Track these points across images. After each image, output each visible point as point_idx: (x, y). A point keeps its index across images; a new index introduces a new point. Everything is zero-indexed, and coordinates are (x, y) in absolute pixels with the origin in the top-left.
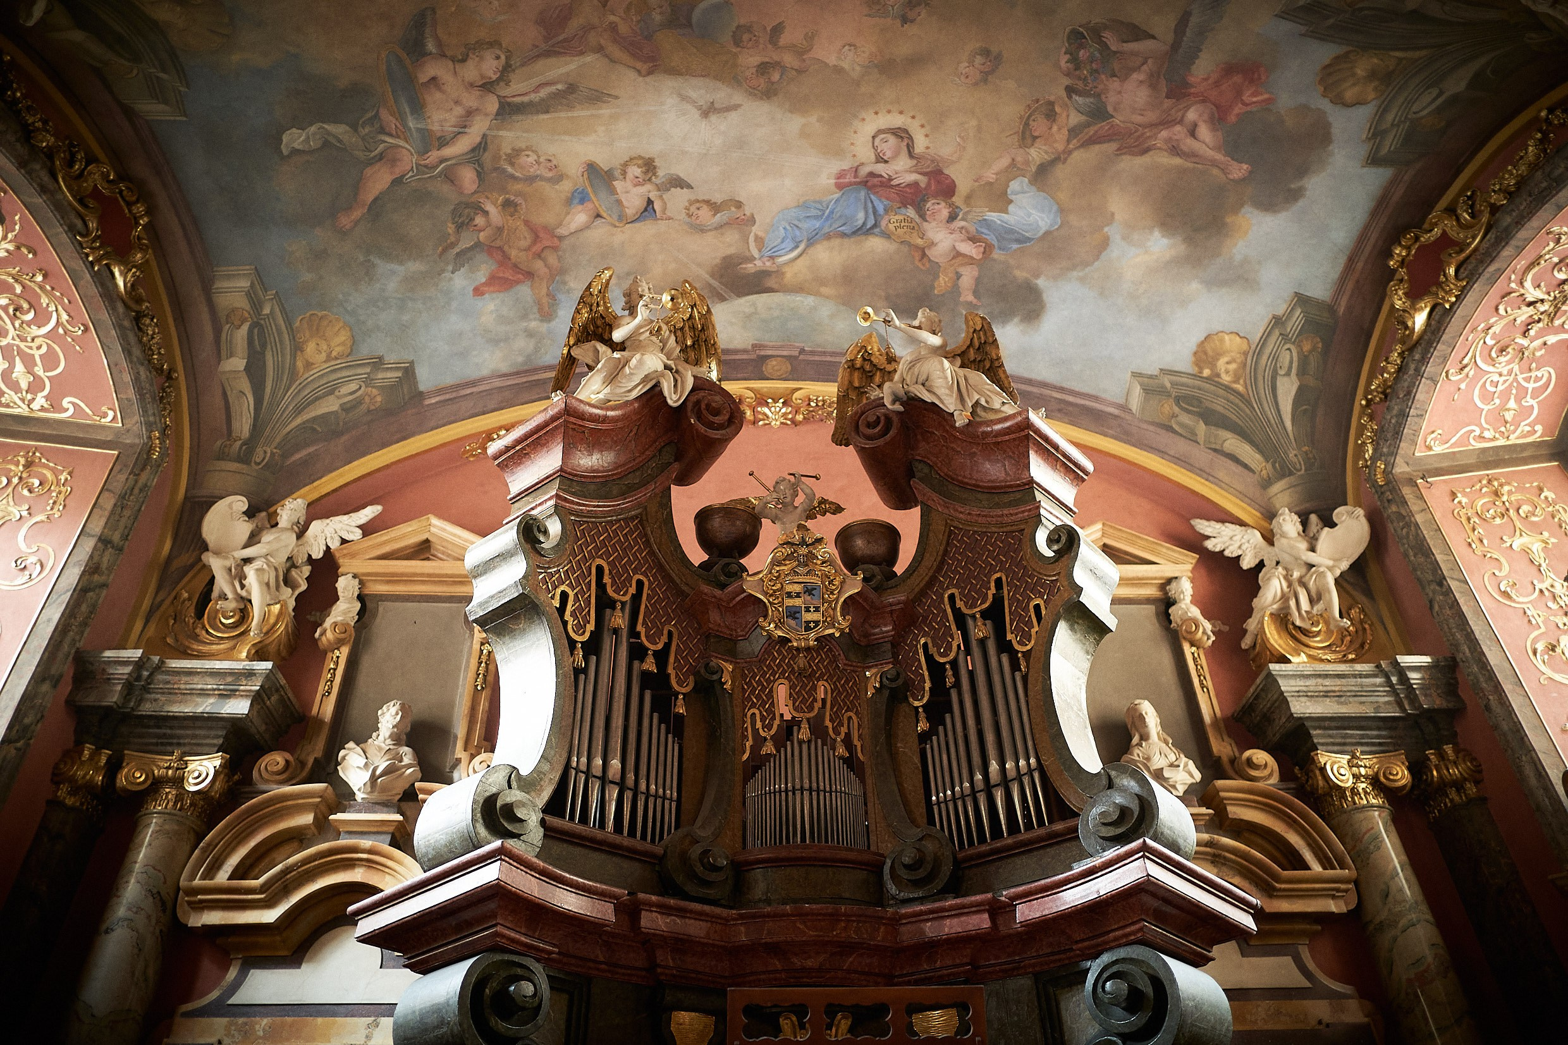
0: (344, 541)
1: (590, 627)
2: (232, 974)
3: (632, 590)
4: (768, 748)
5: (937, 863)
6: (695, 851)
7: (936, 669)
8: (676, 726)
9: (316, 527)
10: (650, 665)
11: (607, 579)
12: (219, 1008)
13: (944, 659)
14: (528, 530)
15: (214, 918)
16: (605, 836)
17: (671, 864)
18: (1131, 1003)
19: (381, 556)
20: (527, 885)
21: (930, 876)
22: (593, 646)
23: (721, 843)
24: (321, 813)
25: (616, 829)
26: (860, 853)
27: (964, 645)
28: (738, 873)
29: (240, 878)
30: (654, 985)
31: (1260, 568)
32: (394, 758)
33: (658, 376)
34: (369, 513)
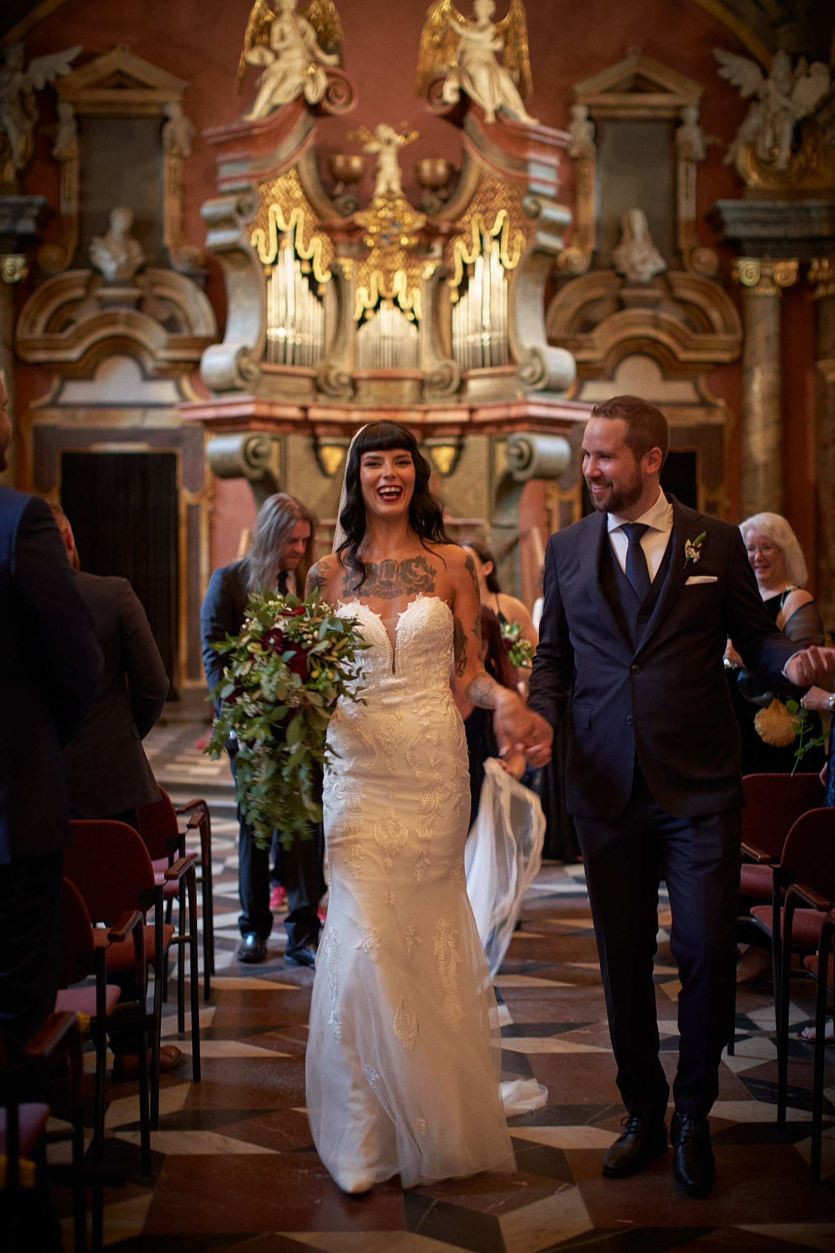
0: (58, 76)
1: (273, 251)
2: (56, 384)
3: (294, 221)
4: (370, 314)
5: (451, 379)
6: (333, 374)
7: (465, 266)
8: (320, 299)
9: (35, 65)
10: (306, 269)
12: (54, 404)
13: (469, 260)
14: (240, 210)
15: (41, 356)
16: (288, 368)
17: (321, 381)
18: (521, 456)
19: (89, 87)
20: (264, 410)
21: (448, 386)
22: (275, 263)
23: (344, 366)
24: (89, 286)
25: (293, 363)
26: (412, 372)
27: (482, 253)
28: (354, 383)
29: (47, 329)
30: (315, 437)
31: (754, 98)
32: (128, 251)
33: (303, 85)
34: (74, 52)
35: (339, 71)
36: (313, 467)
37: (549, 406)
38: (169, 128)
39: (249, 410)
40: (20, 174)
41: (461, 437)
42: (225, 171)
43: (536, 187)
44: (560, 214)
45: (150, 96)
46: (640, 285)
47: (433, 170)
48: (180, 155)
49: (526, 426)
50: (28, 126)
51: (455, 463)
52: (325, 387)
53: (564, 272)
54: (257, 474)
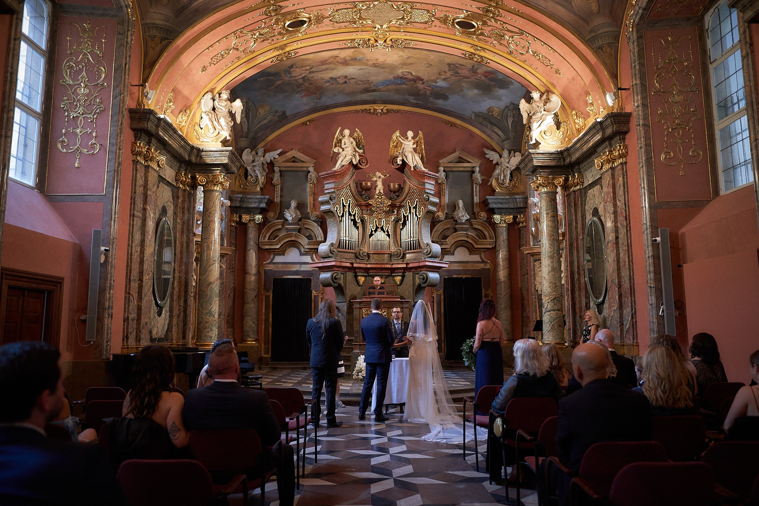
0: (274, 158)
1: (342, 212)
2: (272, 256)
3: (349, 203)
4: (373, 233)
5: (401, 253)
6: (361, 252)
7: (404, 217)
8: (357, 228)
9: (267, 155)
10: (352, 218)
11: (344, 202)
12: (271, 263)
13: (405, 215)
14: (331, 199)
15: (267, 247)
16: (347, 250)
17: (358, 254)
18: (423, 279)
19: (284, 162)
20: (339, 264)
21: (399, 256)
22: (343, 216)
23: (365, 250)
24: (283, 225)
25: (348, 249)
26: (388, 252)
27: (410, 213)
28: (368, 255)
29: (269, 239)
30: (356, 273)
31: (497, 164)
32: (296, 213)
33: (352, 159)
34: (279, 151)
35: (363, 155)
36: (355, 282)
37: (433, 262)
38: (309, 174)
39: (333, 263)
40: (261, 188)
41: (404, 273)
42: (327, 186)
43: (427, 191)
44: (436, 200)
45: (304, 164)
46: (462, 224)
47: (394, 186)
48: (313, 183)
49: (425, 269)
50: (265, 174)
51: (402, 281)
52: (359, 257)
53: (437, 220)
54: (336, 285)
